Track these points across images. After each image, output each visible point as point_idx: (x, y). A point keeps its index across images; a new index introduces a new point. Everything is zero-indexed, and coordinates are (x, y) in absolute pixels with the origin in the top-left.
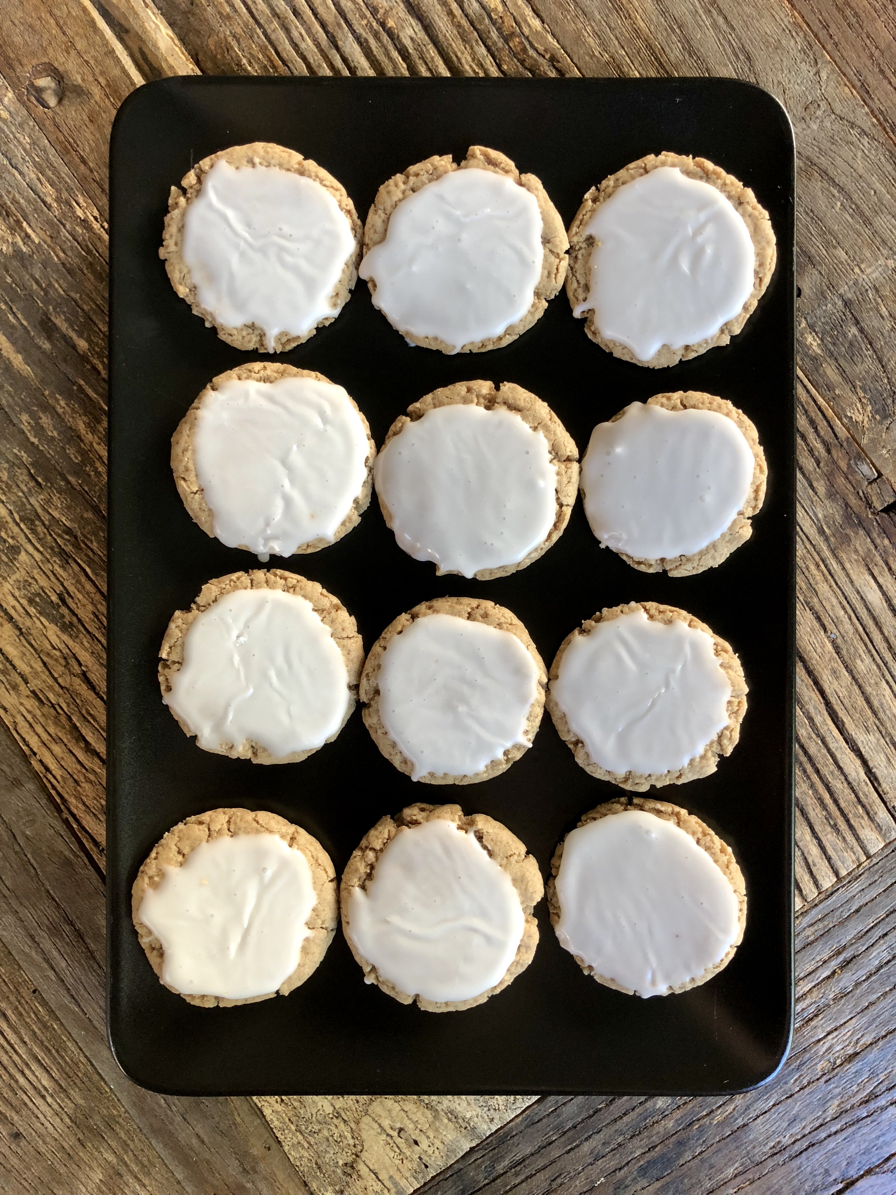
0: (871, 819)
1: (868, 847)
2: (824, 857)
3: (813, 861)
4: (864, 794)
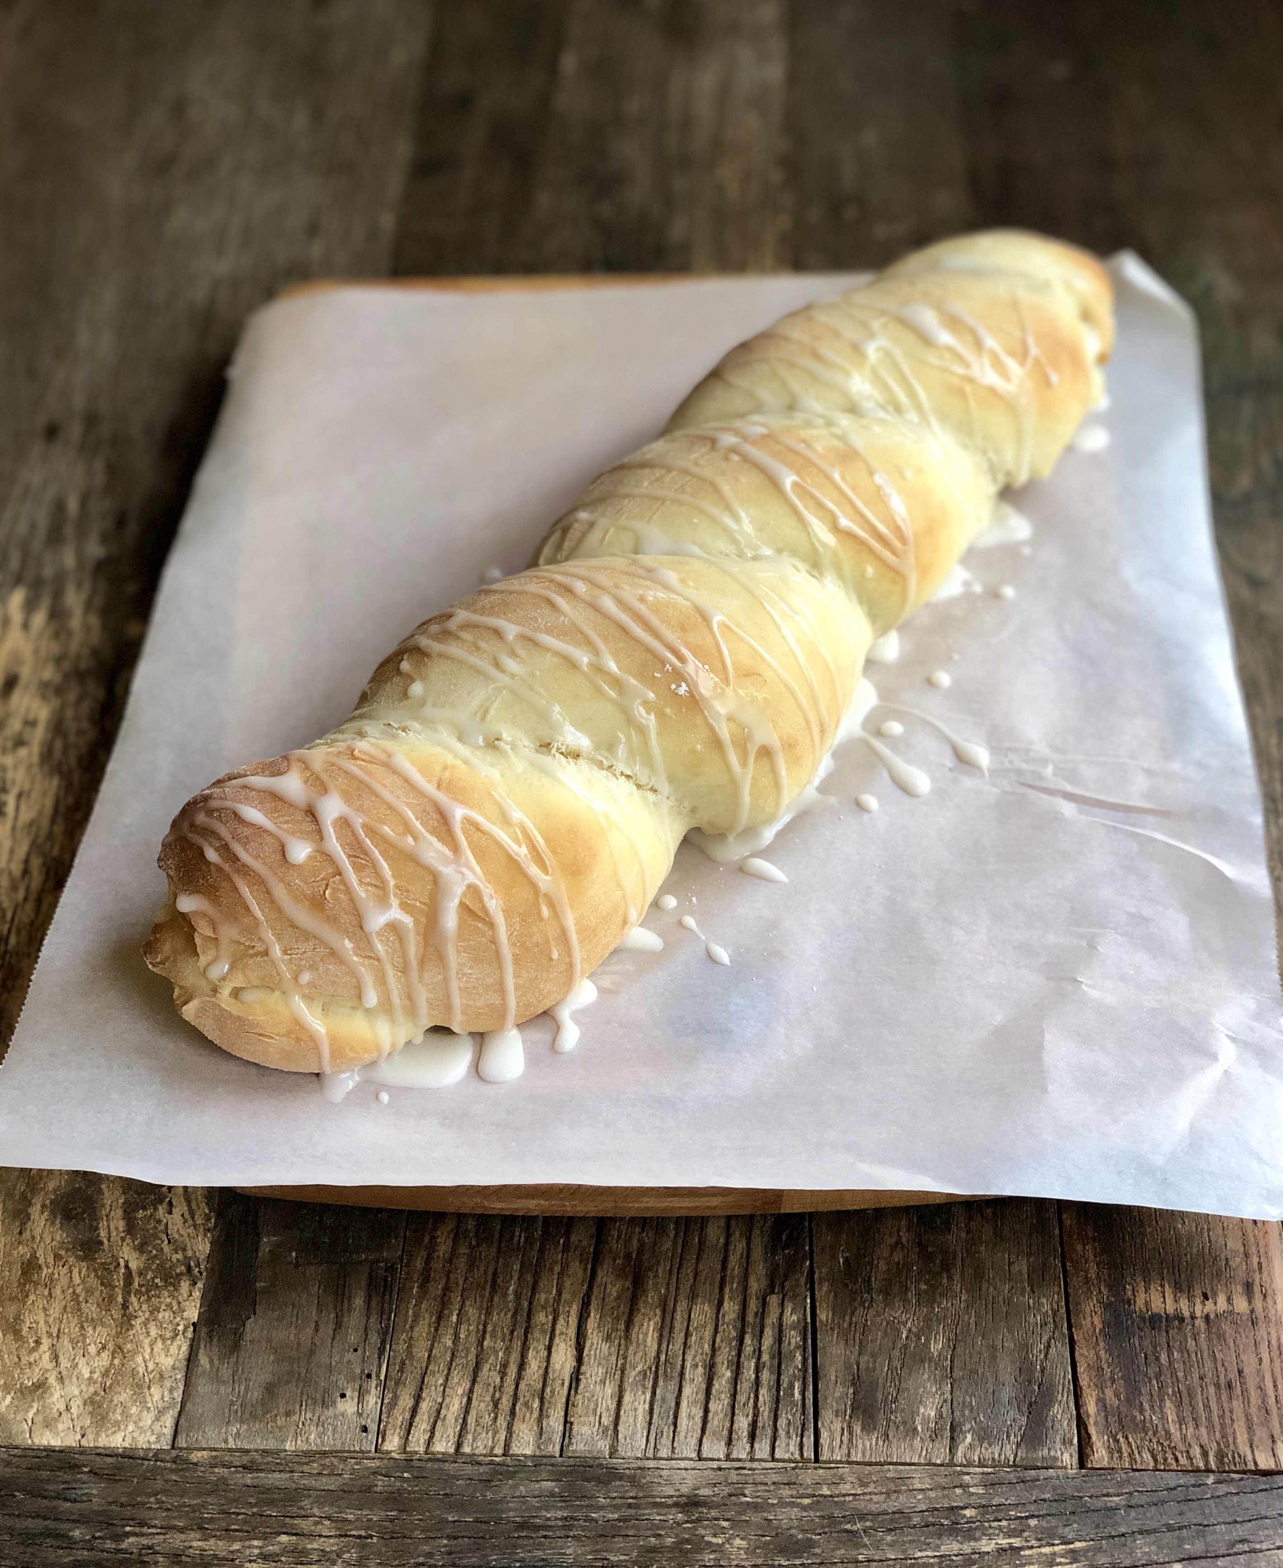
0: (540, 1422)
1: (513, 1445)
2: (461, 1421)
3: (445, 1416)
4: (553, 1392)
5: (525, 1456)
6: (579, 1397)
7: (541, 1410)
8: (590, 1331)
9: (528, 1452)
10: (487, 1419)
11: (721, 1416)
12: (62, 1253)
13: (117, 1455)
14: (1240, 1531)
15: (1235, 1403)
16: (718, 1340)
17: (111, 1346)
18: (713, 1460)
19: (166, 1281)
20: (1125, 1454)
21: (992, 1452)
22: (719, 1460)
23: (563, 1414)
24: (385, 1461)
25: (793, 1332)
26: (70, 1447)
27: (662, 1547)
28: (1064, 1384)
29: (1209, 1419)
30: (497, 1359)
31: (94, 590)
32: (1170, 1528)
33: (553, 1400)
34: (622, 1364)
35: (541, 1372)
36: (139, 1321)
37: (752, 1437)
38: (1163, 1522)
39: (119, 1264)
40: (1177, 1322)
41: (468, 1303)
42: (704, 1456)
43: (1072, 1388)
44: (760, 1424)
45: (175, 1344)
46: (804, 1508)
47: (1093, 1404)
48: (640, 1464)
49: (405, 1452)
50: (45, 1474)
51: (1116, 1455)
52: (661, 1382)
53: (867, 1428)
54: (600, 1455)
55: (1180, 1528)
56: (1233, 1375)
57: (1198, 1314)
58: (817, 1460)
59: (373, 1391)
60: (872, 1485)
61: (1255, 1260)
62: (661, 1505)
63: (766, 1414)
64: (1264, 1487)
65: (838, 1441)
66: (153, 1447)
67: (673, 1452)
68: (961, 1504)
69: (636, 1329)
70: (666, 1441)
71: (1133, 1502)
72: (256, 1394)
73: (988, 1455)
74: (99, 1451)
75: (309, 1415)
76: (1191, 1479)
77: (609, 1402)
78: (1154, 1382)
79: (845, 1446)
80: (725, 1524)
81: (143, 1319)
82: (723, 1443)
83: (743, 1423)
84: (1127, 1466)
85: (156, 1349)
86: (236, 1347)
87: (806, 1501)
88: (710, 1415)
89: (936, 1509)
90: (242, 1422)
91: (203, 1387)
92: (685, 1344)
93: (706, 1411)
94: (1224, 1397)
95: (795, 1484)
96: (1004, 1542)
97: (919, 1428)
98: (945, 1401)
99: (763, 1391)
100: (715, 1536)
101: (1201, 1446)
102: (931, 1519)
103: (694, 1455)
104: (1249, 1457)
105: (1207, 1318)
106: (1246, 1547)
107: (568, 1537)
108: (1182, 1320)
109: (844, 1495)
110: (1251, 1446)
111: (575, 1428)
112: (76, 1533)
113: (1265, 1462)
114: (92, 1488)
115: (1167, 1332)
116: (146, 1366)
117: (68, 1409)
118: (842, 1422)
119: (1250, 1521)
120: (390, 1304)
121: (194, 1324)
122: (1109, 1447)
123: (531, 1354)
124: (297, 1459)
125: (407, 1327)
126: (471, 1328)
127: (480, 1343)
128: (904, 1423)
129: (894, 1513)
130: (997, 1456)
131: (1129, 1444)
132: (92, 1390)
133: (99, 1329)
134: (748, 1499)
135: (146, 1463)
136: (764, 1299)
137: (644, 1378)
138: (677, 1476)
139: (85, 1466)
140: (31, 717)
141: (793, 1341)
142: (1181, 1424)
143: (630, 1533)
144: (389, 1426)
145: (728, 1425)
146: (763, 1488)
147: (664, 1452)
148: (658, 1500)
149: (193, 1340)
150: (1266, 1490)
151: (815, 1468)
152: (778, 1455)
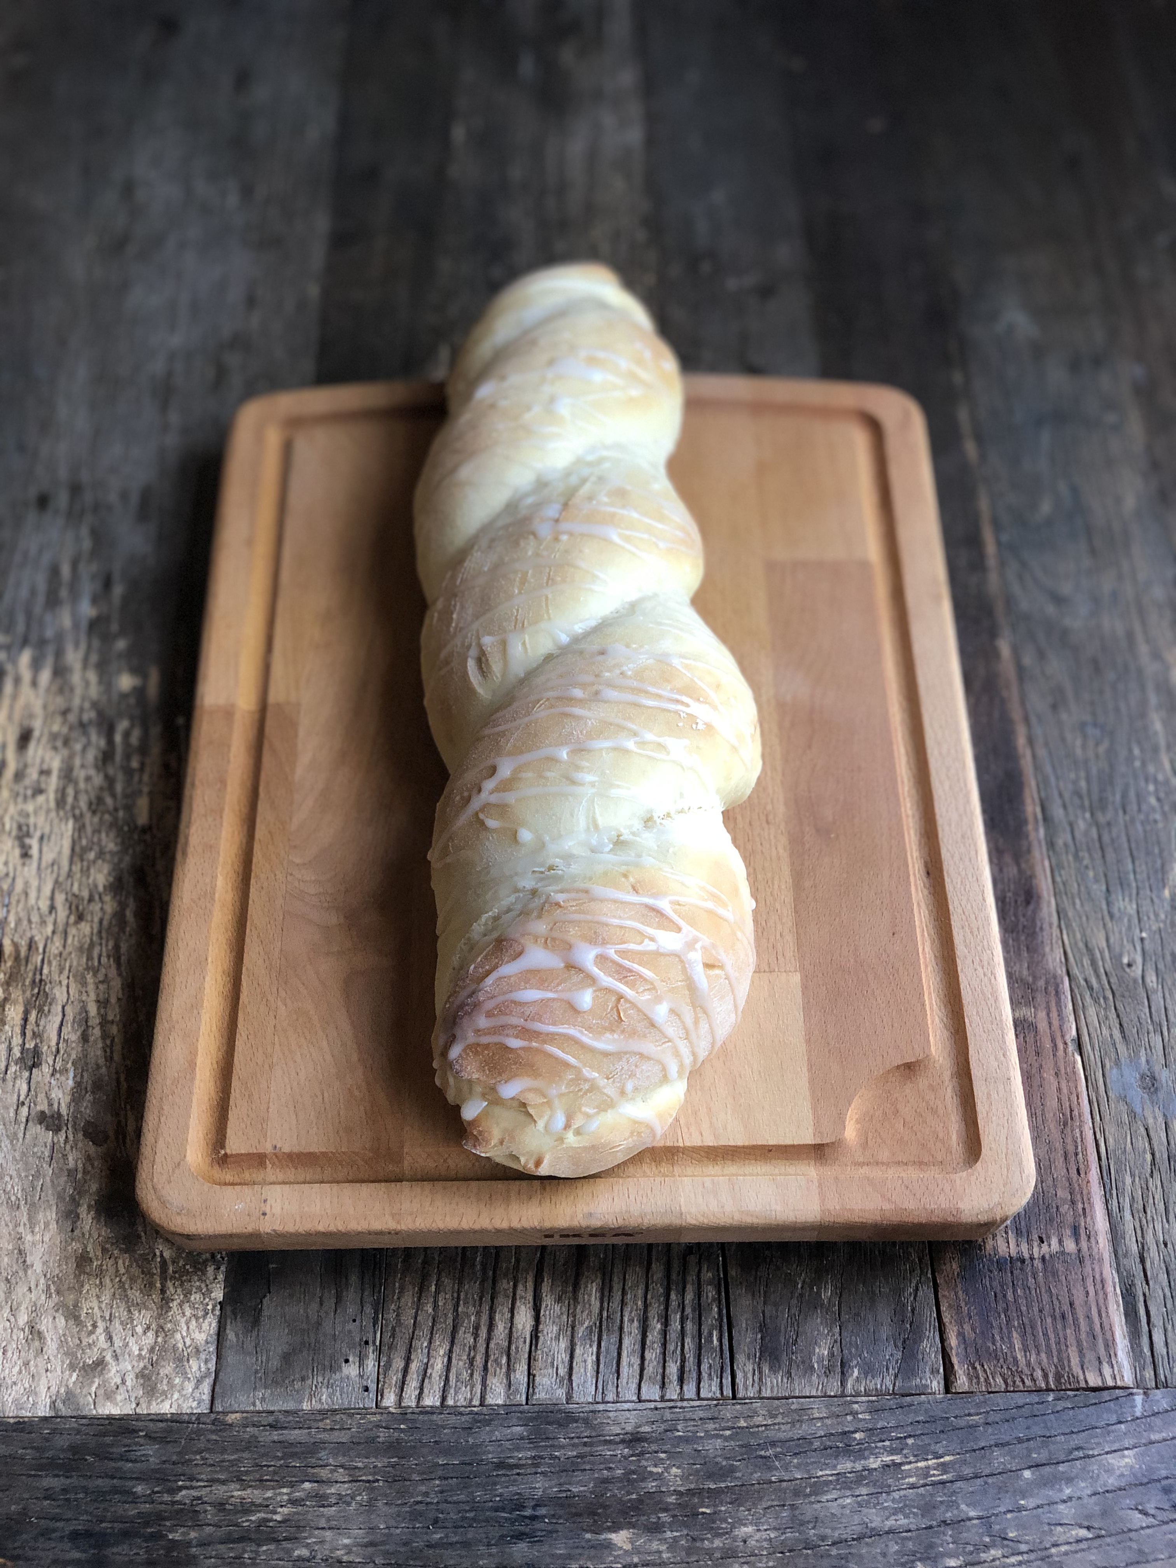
0: (508, 1375)
1: (487, 1397)
2: (444, 1378)
3: (431, 1374)
4: (517, 1348)
5: (498, 1405)
6: (539, 1352)
7: (509, 1365)
8: (544, 1294)
9: (500, 1402)
10: (465, 1375)
11: (655, 1363)
12: (108, 1246)
13: (167, 1420)
14: (1076, 1440)
15: (1068, 1331)
16: (649, 1297)
17: (154, 1326)
18: (651, 1401)
19: (195, 1267)
20: (982, 1379)
21: (876, 1383)
22: (655, 1401)
23: (526, 1367)
24: (385, 1416)
25: (709, 1287)
26: (128, 1415)
27: (613, 1478)
28: (930, 1322)
29: (1048, 1346)
30: (470, 1322)
31: (89, 648)
32: (1020, 1441)
33: (518, 1356)
34: (572, 1321)
35: (507, 1331)
36: (175, 1303)
37: (681, 1380)
38: (1014, 1436)
39: (155, 1255)
40: (1019, 1263)
41: (443, 1274)
42: (643, 1398)
43: (937, 1324)
44: (687, 1369)
45: (206, 1321)
46: (726, 1439)
47: (954, 1338)
48: (592, 1407)
49: (400, 1407)
50: (108, 1440)
51: (975, 1381)
52: (605, 1337)
53: (773, 1369)
54: (558, 1402)
55: (1028, 1440)
56: (1066, 1307)
57: (1036, 1256)
58: (734, 1397)
59: (371, 1356)
60: (780, 1416)
61: (1080, 1206)
62: (610, 1442)
63: (691, 1359)
64: (1094, 1401)
65: (751, 1380)
66: (195, 1411)
67: (618, 1396)
68: (852, 1429)
69: (582, 1291)
70: (611, 1388)
71: (990, 1420)
72: (275, 1363)
73: (872, 1386)
74: (151, 1417)
75: (320, 1379)
76: (1035, 1398)
77: (564, 1355)
78: (1003, 1316)
79: (756, 1385)
80: (663, 1456)
81: (179, 1301)
82: (658, 1387)
83: (673, 1369)
84: (984, 1389)
85: (191, 1327)
86: (256, 1322)
87: (728, 1433)
88: (646, 1363)
89: (832, 1434)
90: (265, 1388)
91: (231, 1358)
92: (622, 1301)
93: (643, 1358)
94: (1059, 1326)
95: (717, 1418)
96: (888, 1459)
97: (816, 1366)
98: (836, 1341)
99: (688, 1340)
100: (656, 1466)
101: (1043, 1370)
102: (828, 1443)
103: (635, 1398)
104: (1081, 1377)
105: (1043, 1259)
106: (1081, 1454)
107: (536, 1473)
108: (1023, 1261)
109: (758, 1426)
110: (1082, 1368)
111: (537, 1379)
112: (139, 1489)
113: (1094, 1380)
114: (148, 1450)
115: (1012, 1273)
116: (184, 1342)
117: (124, 1382)
118: (753, 1364)
119: (1084, 1431)
120: (380, 1278)
121: (220, 1303)
122: (968, 1374)
123: (497, 1317)
124: (313, 1417)
125: (395, 1297)
126: (447, 1296)
127: (456, 1309)
128: (803, 1362)
129: (799, 1439)
130: (879, 1386)
131: (985, 1371)
132: (142, 1365)
133: (143, 1312)
134: (681, 1434)
135: (191, 1425)
136: (684, 1258)
137: (591, 1333)
138: (622, 1418)
139: (142, 1431)
140: (45, 767)
141: (710, 1295)
142: (1025, 1352)
143: (587, 1468)
144: (386, 1386)
145: (660, 1371)
146: (692, 1423)
147: (610, 1397)
148: (608, 1438)
149: (221, 1316)
150: (1096, 1404)
151: (733, 1404)
152: (702, 1395)
